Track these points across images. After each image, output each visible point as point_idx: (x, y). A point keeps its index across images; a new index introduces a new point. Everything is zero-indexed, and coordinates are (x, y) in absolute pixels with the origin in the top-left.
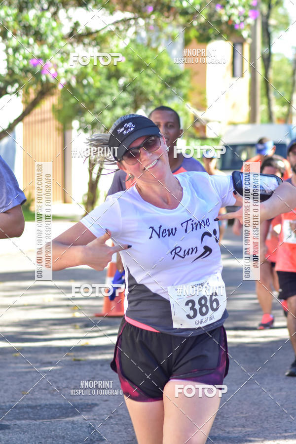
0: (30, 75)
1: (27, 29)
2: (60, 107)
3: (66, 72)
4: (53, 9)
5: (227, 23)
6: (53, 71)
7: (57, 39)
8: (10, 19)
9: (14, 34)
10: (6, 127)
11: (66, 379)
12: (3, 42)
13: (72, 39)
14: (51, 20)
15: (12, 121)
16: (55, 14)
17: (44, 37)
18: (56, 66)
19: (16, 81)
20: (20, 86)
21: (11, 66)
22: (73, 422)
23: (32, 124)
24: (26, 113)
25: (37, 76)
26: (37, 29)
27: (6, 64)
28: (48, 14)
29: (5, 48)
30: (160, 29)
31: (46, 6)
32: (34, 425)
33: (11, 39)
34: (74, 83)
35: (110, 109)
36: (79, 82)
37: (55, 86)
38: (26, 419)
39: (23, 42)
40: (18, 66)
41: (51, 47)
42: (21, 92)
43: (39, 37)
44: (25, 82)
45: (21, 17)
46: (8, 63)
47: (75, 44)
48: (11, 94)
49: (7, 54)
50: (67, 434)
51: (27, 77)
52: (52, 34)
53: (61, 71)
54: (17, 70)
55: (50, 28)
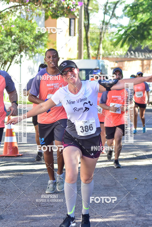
5: (67, 8)
30: (33, 11)
35: (7, 51)
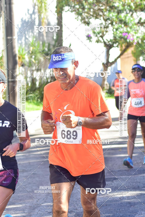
0: (122, 40)
1: (121, 21)
2: (135, 52)
3: (137, 37)
4: (131, 13)
6: (132, 38)
7: (133, 25)
8: (114, 17)
9: (116, 23)
10: (114, 60)
11: (140, 159)
12: (111, 26)
13: (139, 25)
14: (131, 17)
15: (116, 58)
16: (132, 15)
17: (128, 24)
18: (133, 36)
19: (117, 42)
20: (119, 44)
21: (115, 36)
22: (143, 176)
23: (124, 59)
24: (121, 54)
25: (125, 40)
26: (125, 21)
27: (113, 35)
28: (129, 15)
29: (112, 29)
31: (128, 12)
32: (128, 178)
33: (114, 25)
34: (140, 42)
36: (142, 41)
37: (132, 44)
38: (124, 175)
39: (119, 27)
40: (118, 36)
41: (131, 28)
42: (119, 46)
43: (126, 24)
44: (121, 42)
45: (118, 17)
46: (114, 35)
47: (140, 27)
48: (115, 47)
49: (114, 31)
50: (141, 181)
51: (121, 40)
52: (131, 23)
53: (135, 37)
54: (117, 37)
55: (130, 20)
